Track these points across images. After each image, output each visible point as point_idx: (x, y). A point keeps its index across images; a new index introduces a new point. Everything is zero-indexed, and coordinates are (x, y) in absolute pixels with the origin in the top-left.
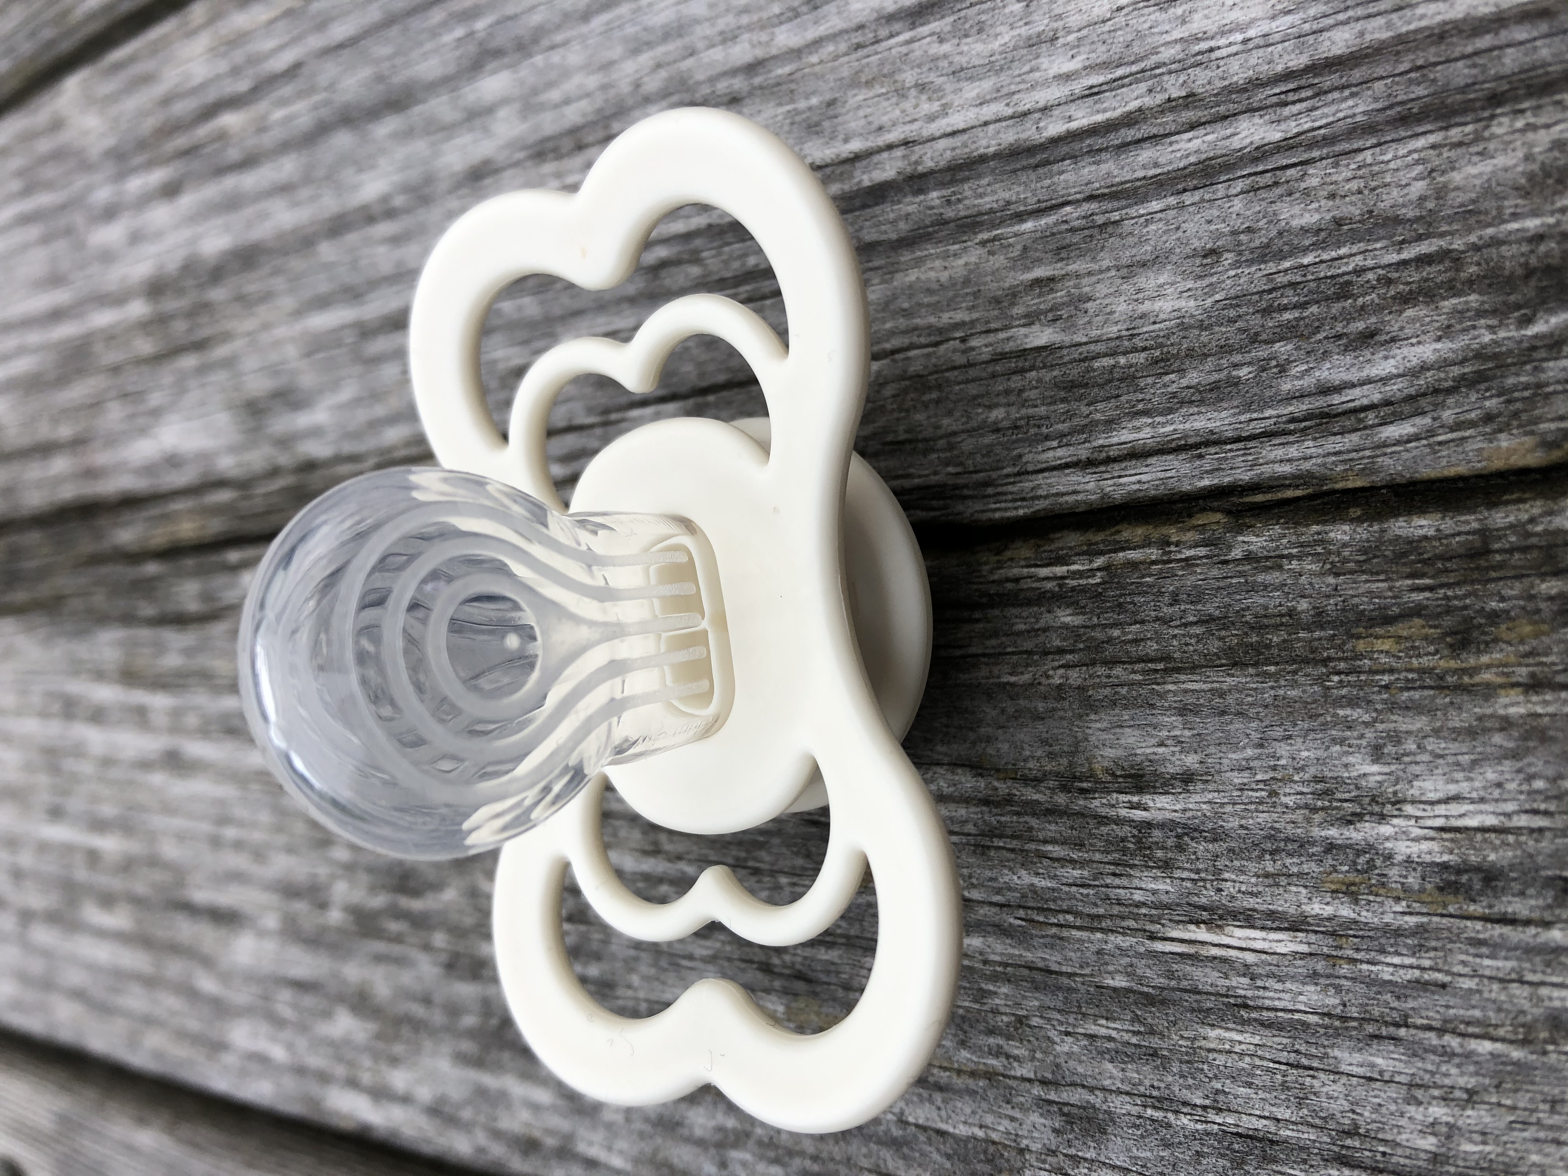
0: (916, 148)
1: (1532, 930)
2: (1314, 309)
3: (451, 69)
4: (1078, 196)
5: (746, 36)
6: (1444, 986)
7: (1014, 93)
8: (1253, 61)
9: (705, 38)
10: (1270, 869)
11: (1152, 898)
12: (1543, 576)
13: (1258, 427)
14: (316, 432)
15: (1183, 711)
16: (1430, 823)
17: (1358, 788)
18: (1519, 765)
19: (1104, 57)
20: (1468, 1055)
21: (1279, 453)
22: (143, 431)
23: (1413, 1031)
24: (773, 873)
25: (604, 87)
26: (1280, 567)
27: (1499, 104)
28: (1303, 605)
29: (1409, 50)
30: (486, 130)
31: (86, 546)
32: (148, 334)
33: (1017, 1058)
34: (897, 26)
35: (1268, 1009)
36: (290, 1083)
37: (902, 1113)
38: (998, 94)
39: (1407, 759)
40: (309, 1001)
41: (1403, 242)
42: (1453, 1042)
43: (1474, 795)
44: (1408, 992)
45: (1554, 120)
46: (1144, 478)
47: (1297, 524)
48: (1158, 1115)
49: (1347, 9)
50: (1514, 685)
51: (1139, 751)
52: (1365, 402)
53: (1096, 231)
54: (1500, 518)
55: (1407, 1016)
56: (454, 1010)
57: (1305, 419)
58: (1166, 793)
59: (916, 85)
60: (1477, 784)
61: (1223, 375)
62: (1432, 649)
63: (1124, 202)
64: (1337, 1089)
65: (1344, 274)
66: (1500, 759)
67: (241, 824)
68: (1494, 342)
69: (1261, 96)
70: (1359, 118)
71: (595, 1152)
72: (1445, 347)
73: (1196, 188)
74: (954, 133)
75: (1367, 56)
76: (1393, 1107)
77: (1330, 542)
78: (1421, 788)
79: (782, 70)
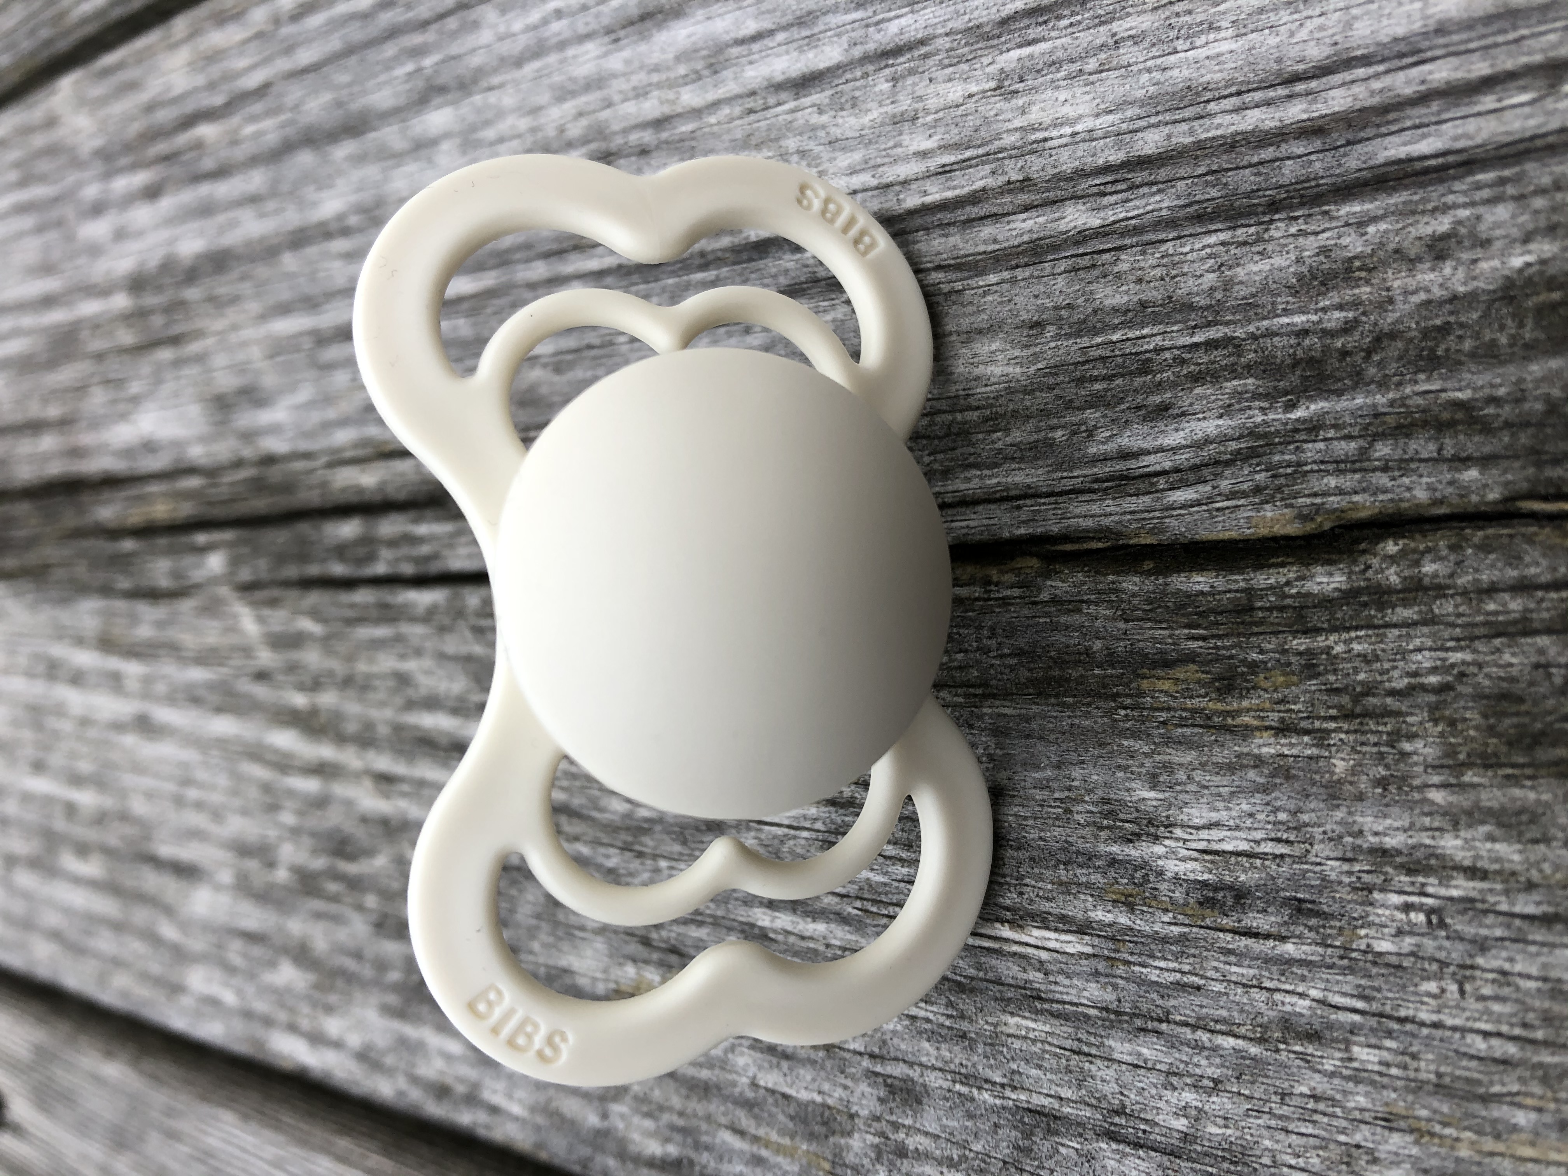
1: (1271, 943)
2: (1119, 381)
3: (402, 101)
4: (929, 265)
5: (656, 93)
6: (1199, 988)
7: (879, 166)
8: (1080, 153)
9: (621, 92)
10: (1064, 879)
12: (1295, 634)
13: (1068, 484)
14: (275, 429)
15: (996, 732)
16: (1194, 845)
17: (1137, 811)
18: (1268, 798)
19: (956, 139)
20: (1215, 1049)
21: (1084, 509)
22: (123, 417)
23: (1172, 1026)
24: (655, 857)
25: (534, 130)
26: (1079, 611)
27: (1277, 211)
28: (1098, 645)
29: (1206, 155)
30: (430, 161)
31: (71, 520)
32: (129, 326)
34: (783, 96)
35: (1058, 1002)
36: (239, 1027)
37: (754, 1077)
38: (867, 166)
39: (1178, 788)
40: (257, 951)
41: (1195, 327)
42: (1204, 1037)
43: (1231, 823)
44: (1171, 992)
45: (1322, 227)
46: (972, 524)
47: (1097, 573)
48: (964, 1090)
49: (1158, 113)
50: (1268, 728)
52: (1158, 468)
54: (1263, 579)
55: (1168, 1013)
56: (382, 966)
57: (1107, 480)
59: (798, 152)
60: (1234, 813)
61: (1040, 436)
62: (1202, 691)
63: (966, 274)
64: (1109, 1073)
65: (1146, 352)
66: (1253, 793)
67: (201, 786)
68: (1265, 422)
69: (1083, 186)
70: (1164, 212)
71: (497, 1099)
72: (1225, 423)
73: (1027, 265)
75: (1171, 158)
76: (1153, 1091)
77: (1122, 591)
78: (1189, 814)
79: (686, 128)
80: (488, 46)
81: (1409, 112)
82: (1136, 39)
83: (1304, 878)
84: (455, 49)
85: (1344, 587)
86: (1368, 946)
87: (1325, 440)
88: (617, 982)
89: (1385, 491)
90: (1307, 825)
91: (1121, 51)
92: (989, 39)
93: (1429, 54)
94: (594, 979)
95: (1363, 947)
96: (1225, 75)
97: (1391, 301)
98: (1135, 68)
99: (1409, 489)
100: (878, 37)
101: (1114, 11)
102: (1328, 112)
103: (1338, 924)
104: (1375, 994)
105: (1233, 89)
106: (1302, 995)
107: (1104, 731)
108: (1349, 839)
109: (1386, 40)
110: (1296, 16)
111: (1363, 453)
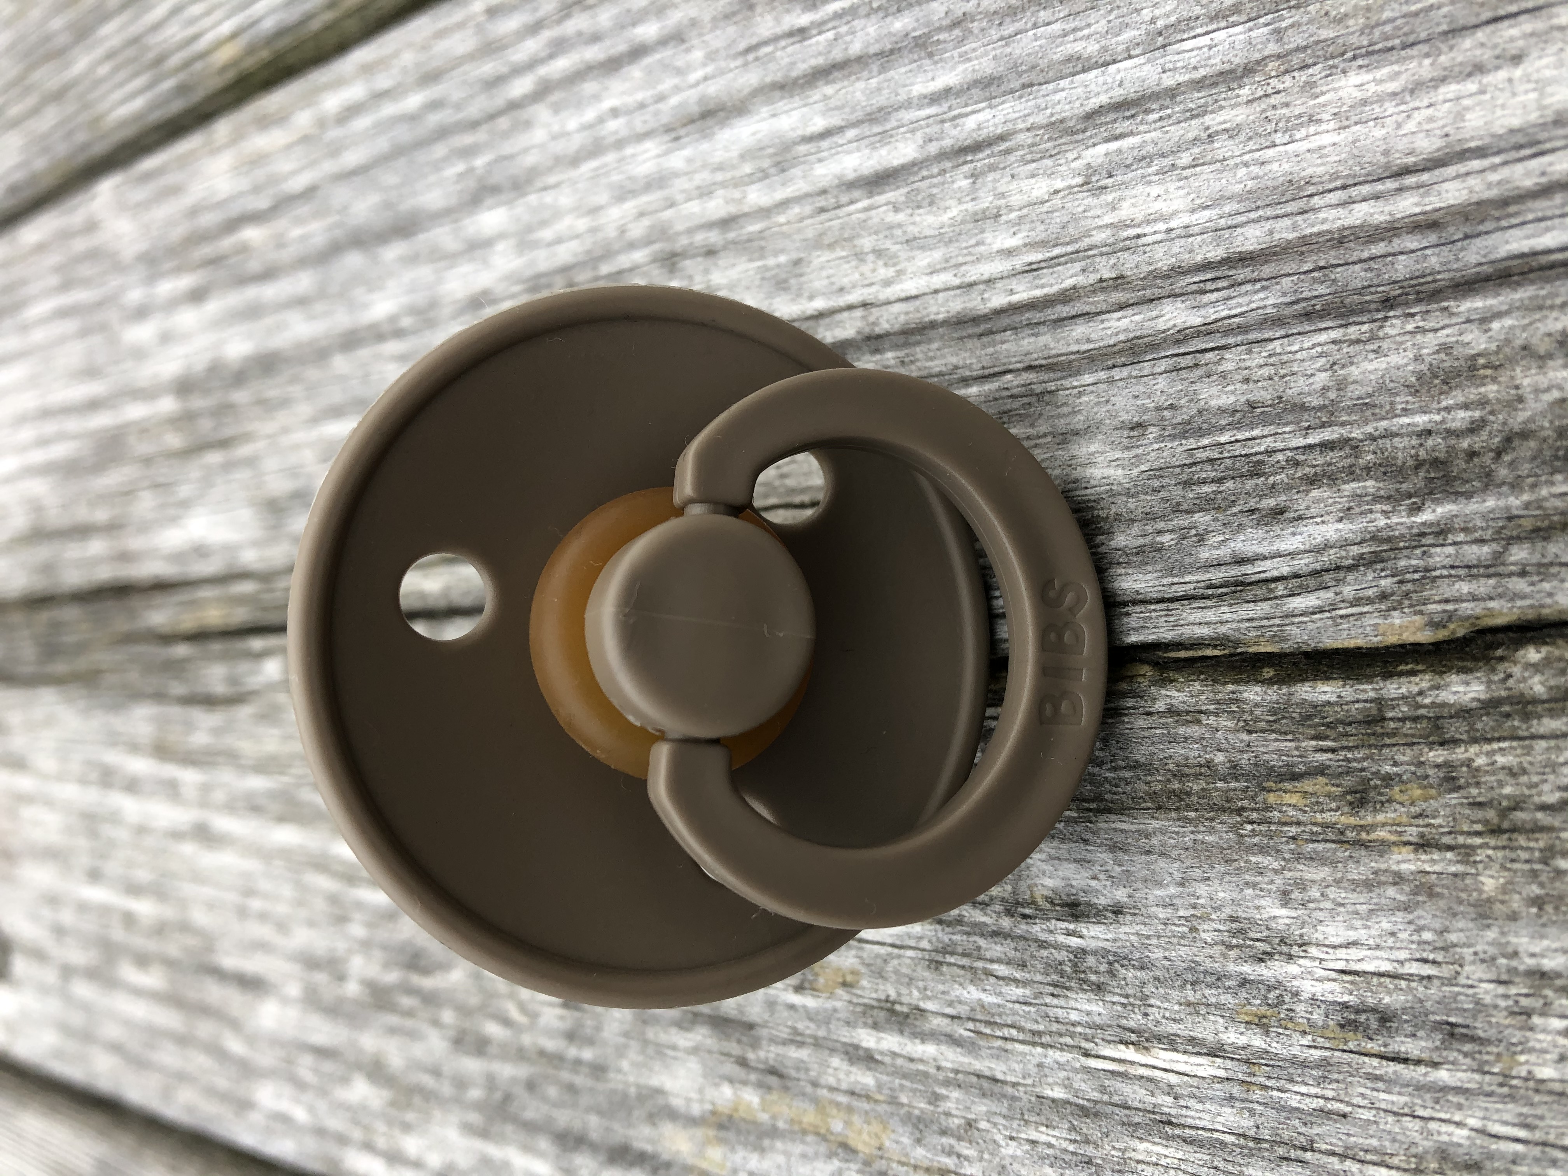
0: (874, 310)
1: (1422, 1069)
2: (1230, 484)
3: (453, 201)
4: (1019, 366)
5: (720, 192)
6: (1345, 1116)
7: (961, 265)
8: (1176, 250)
9: (683, 191)
10: (1192, 999)
11: (1086, 1018)
12: (1431, 745)
13: (1179, 590)
15: (1113, 848)
16: (1331, 965)
17: (1268, 929)
18: (1410, 917)
19: (1042, 236)
21: (1198, 616)
22: (174, 520)
23: (1318, 1156)
25: (593, 230)
26: (1199, 722)
27: (1392, 308)
28: (1220, 758)
29: (1312, 251)
30: (485, 262)
31: (121, 625)
32: (177, 430)
33: (967, 1158)
34: (856, 194)
35: (1190, 1127)
36: (311, 1143)
38: (948, 265)
39: (1311, 905)
40: (328, 1066)
41: (1309, 428)
42: (1353, 1167)
43: (1371, 942)
44: (1314, 1119)
45: (1441, 324)
47: (1215, 681)
49: (1258, 208)
50: (1406, 844)
51: (1074, 883)
52: (1276, 573)
53: (1033, 399)
54: (1393, 688)
55: (1312, 1141)
56: (461, 1083)
57: (1221, 586)
58: (1099, 923)
59: (874, 251)
60: (1373, 932)
61: (1147, 540)
62: (1334, 805)
63: (1059, 374)
65: (1258, 453)
66: (1393, 911)
67: (266, 896)
68: (1388, 526)
69: (1182, 283)
70: (1269, 310)
72: (1346, 528)
73: (1124, 365)
74: (907, 299)
75: (1275, 254)
77: (1244, 701)
78: (1324, 933)
79: (754, 227)
80: (542, 146)
81: (1530, 204)
82: (1232, 133)
83: (1455, 1001)
84: (507, 148)
85: (1483, 696)
86: (1529, 1072)
87: (1455, 543)
88: (713, 1104)
89: (1524, 597)
90: (1456, 946)
91: (1216, 145)
92: (1073, 133)
93: (1548, 146)
94: (688, 1100)
95: (1524, 1074)
96: (1328, 168)
97: (1521, 399)
98: (1231, 162)
99: (1550, 595)
100: (954, 132)
101: (1206, 105)
102: (1442, 205)
103: (1495, 1050)
104: (1537, 1122)
105: (1338, 183)
106: (1458, 1124)
107: (1230, 847)
108: (1502, 961)
109: (1501, 131)
110: (1403, 108)
111: (1498, 557)
